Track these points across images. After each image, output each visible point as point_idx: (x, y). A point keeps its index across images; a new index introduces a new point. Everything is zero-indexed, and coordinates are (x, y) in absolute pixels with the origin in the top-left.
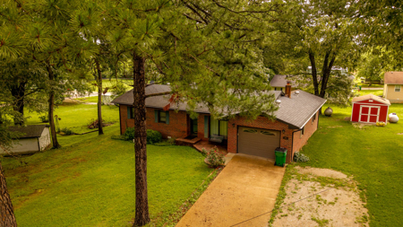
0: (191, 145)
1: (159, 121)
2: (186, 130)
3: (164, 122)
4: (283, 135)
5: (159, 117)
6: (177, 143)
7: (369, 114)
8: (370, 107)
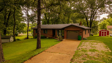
0: (54, 38)
1: (45, 33)
2: (52, 35)
3: (46, 33)
4: (80, 32)
5: (45, 32)
6: (49, 38)
7: (104, 34)
8: (104, 32)
